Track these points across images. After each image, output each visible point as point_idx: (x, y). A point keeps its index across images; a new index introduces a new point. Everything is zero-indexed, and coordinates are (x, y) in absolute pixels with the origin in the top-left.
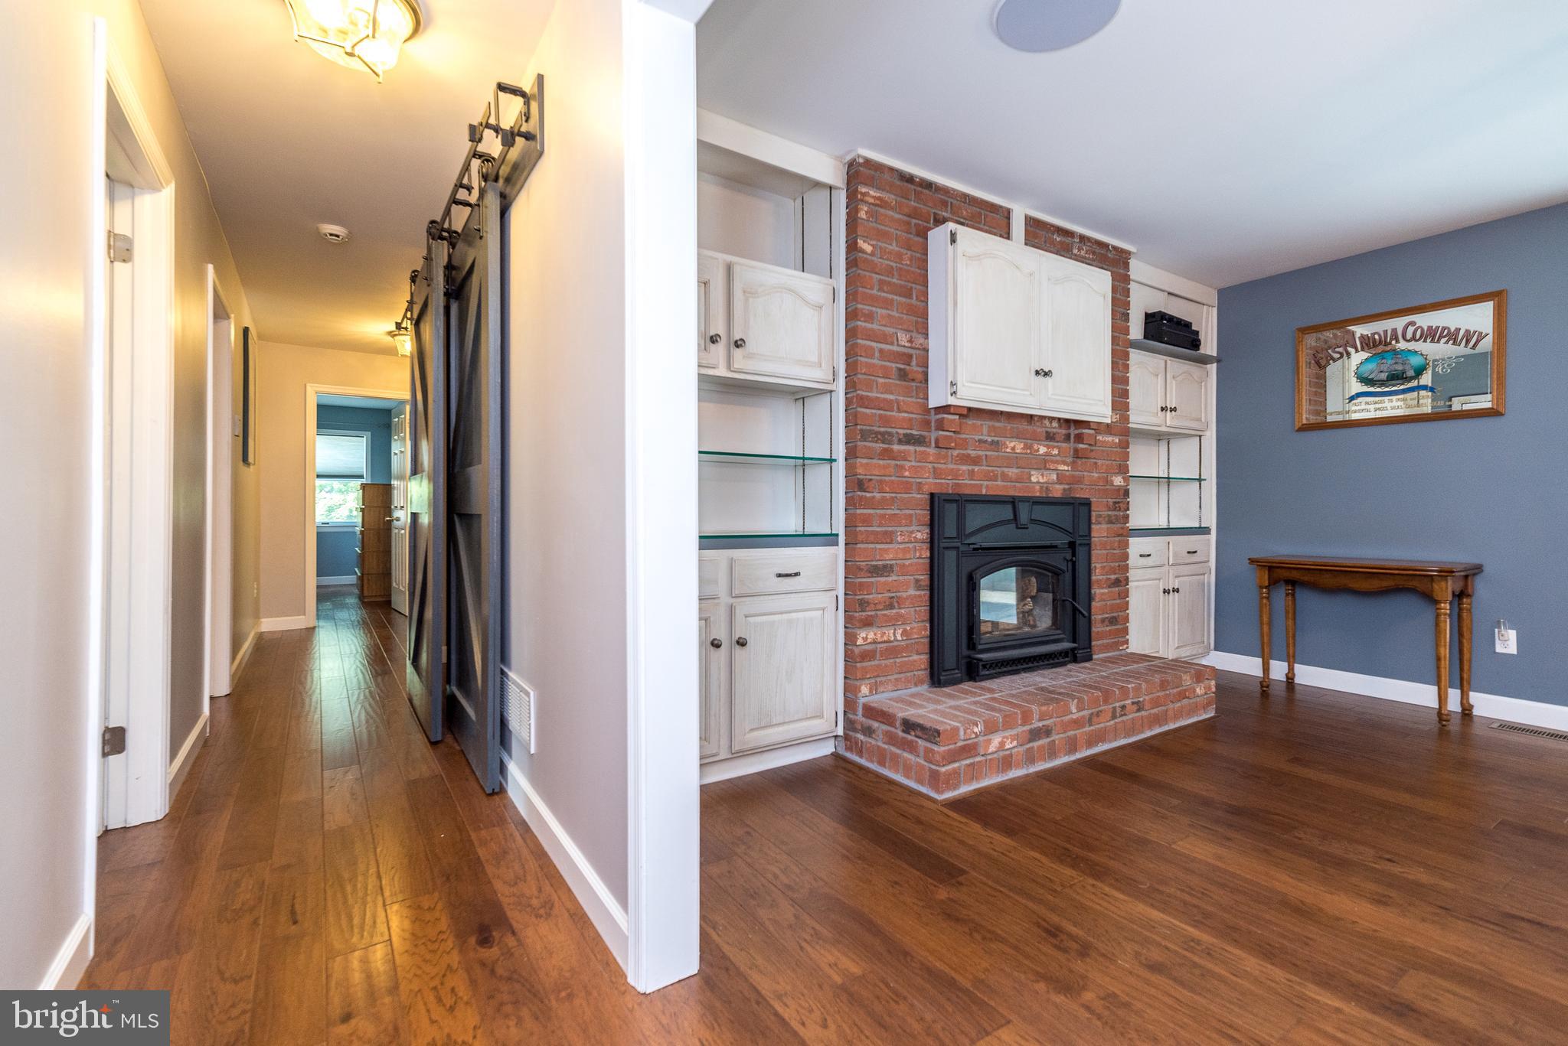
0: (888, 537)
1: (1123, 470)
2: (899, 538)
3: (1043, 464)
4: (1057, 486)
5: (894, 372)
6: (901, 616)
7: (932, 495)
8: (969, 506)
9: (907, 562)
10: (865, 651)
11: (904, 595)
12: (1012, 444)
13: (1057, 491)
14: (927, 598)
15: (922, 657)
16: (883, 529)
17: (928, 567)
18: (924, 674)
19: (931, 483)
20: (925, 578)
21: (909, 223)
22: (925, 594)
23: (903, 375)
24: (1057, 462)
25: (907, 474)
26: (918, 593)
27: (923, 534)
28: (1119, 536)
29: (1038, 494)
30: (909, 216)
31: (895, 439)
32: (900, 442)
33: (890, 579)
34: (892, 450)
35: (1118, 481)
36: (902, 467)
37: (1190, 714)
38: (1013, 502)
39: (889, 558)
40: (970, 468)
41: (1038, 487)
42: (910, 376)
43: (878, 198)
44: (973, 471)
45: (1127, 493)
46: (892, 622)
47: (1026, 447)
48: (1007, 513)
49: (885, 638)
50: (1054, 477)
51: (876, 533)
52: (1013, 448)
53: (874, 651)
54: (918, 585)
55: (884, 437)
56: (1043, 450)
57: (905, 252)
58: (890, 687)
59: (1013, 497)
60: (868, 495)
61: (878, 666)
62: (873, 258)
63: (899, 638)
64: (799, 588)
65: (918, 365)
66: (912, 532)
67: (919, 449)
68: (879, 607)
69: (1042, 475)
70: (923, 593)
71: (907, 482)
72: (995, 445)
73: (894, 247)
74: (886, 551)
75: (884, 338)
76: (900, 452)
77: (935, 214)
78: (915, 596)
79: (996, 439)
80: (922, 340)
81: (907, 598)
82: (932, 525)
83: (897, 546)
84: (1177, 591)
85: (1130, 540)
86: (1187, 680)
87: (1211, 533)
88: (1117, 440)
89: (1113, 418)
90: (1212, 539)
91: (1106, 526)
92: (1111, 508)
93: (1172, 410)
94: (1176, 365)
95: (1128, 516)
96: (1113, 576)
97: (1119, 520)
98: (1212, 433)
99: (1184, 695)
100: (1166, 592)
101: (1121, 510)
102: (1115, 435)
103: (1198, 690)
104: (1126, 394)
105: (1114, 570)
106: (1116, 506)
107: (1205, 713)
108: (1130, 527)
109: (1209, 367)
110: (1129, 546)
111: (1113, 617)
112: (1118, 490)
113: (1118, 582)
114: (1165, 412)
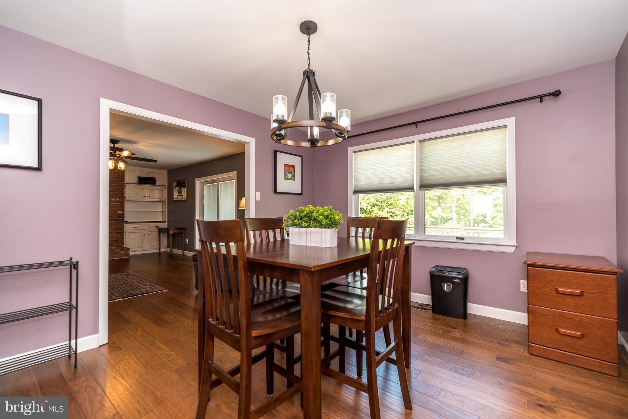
1: (123, 210)
28: (122, 223)
35: (120, 212)
37: (117, 257)
45: (123, 214)
84: (149, 235)
85: (125, 224)
86: (117, 251)
87: (166, 222)
88: (119, 204)
89: (118, 199)
90: (166, 224)
91: (115, 222)
92: (116, 218)
93: (149, 197)
94: (151, 187)
95: (124, 219)
96: (118, 232)
97: (119, 220)
98: (167, 201)
99: (116, 253)
100: (145, 235)
101: (120, 218)
102: (119, 203)
103: (122, 252)
104: (124, 194)
105: (118, 230)
106: (118, 217)
107: (125, 257)
108: (126, 222)
109: (165, 187)
110: (125, 226)
111: (117, 240)
112: (119, 214)
113: (119, 233)
114: (146, 197)
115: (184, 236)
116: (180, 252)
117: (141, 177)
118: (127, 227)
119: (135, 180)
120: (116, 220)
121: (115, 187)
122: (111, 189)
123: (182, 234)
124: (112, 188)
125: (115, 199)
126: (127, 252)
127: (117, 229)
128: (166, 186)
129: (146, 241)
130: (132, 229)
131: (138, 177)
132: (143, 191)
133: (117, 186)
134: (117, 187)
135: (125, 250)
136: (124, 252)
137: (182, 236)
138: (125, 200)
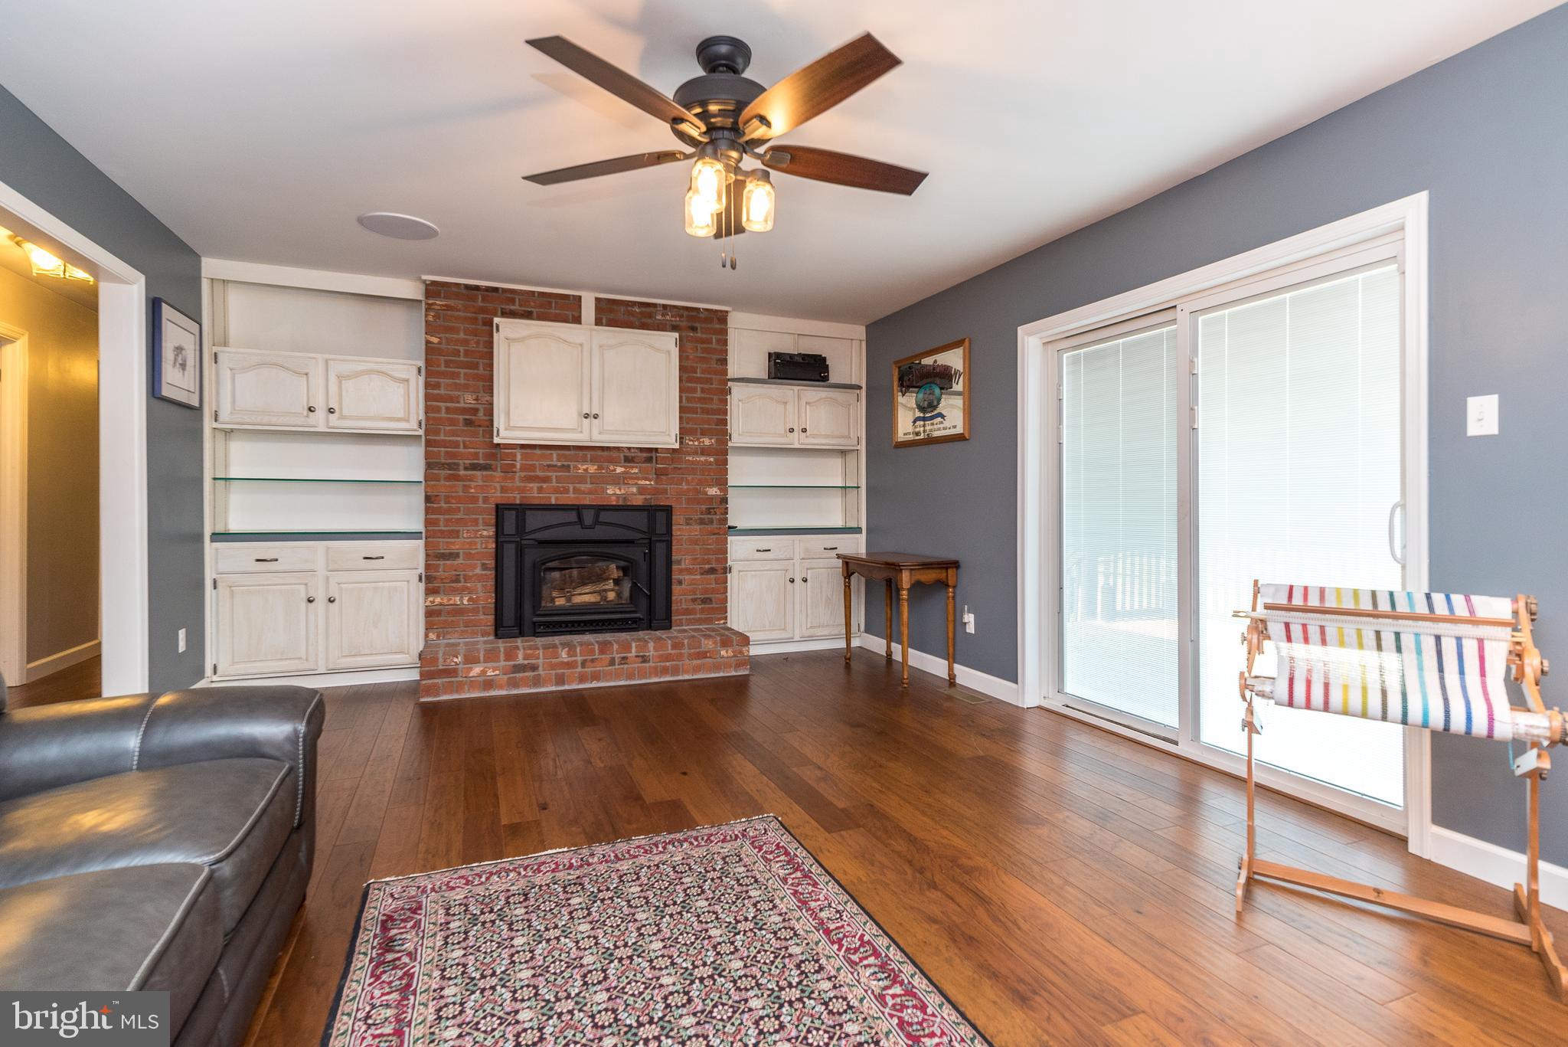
0: (456, 534)
1: (722, 483)
2: (465, 535)
3: (617, 481)
4: (638, 496)
5: (461, 421)
6: (467, 588)
7: (497, 505)
8: (528, 513)
9: (473, 552)
10: (433, 610)
11: (471, 574)
12: (585, 467)
13: (638, 500)
14: (493, 576)
15: (489, 617)
16: (448, 528)
17: (494, 555)
18: (491, 629)
19: (497, 496)
20: (491, 563)
21: (476, 319)
22: (492, 573)
23: (469, 423)
24: (638, 479)
25: (472, 491)
26: (484, 572)
27: (490, 532)
28: (714, 534)
29: (614, 503)
30: (475, 313)
31: (461, 468)
32: (466, 469)
33: (456, 562)
34: (459, 475)
35: (713, 491)
36: (469, 487)
37: (710, 670)
38: (578, 509)
39: (455, 548)
40: (539, 485)
41: (614, 498)
42: (476, 424)
43: (446, 305)
44: (542, 487)
45: (725, 500)
46: (461, 592)
47: (600, 468)
48: (572, 517)
49: (451, 602)
50: (634, 490)
51: (444, 531)
52: (586, 470)
53: (440, 610)
54: (484, 567)
55: (450, 466)
56: (619, 470)
57: (472, 338)
58: (456, 635)
59: (578, 505)
60: (435, 506)
61: (445, 621)
62: (441, 346)
63: (465, 602)
64: (385, 567)
65: (485, 415)
66: (478, 531)
67: (485, 473)
68: (445, 581)
69: (620, 489)
70: (489, 572)
71: (474, 497)
72: (567, 468)
73: (462, 335)
74: (453, 543)
75: (451, 399)
76: (466, 476)
77: (502, 309)
78: (482, 575)
79: (566, 463)
80: (488, 398)
81: (472, 577)
82: (497, 526)
83: (463, 540)
84: (805, 580)
85: (730, 538)
86: (708, 644)
87: (861, 533)
88: (712, 459)
89: (707, 442)
90: (862, 538)
91: (698, 527)
92: (702, 513)
93: (804, 430)
94: (811, 393)
95: (726, 519)
96: (707, 566)
97: (711, 522)
98: (863, 447)
99: (703, 655)
100: (792, 581)
101: (716, 513)
102: (709, 455)
103: (723, 653)
104: (724, 422)
105: (708, 562)
106: (709, 511)
107: (736, 671)
108: (730, 527)
109: (858, 391)
110: (729, 542)
111: (707, 598)
112: (711, 499)
113: (713, 571)
114: (796, 432)
115: (954, 597)
116: (935, 666)
117: (778, 355)
118: (738, 548)
119: (759, 367)
120: (702, 522)
121: (699, 394)
122: (684, 404)
123: (947, 586)
124: (688, 400)
125: (698, 439)
126: (741, 652)
127: (706, 557)
128: (860, 388)
129: (797, 607)
130: (750, 558)
131: (770, 354)
132: (785, 408)
133: (703, 391)
134: (703, 395)
135: (735, 643)
136: (730, 653)
137: (948, 598)
138: (730, 444)
